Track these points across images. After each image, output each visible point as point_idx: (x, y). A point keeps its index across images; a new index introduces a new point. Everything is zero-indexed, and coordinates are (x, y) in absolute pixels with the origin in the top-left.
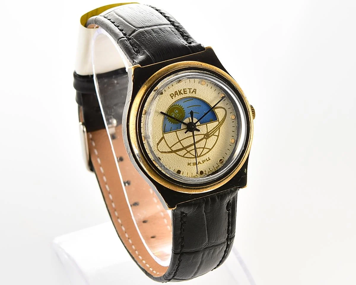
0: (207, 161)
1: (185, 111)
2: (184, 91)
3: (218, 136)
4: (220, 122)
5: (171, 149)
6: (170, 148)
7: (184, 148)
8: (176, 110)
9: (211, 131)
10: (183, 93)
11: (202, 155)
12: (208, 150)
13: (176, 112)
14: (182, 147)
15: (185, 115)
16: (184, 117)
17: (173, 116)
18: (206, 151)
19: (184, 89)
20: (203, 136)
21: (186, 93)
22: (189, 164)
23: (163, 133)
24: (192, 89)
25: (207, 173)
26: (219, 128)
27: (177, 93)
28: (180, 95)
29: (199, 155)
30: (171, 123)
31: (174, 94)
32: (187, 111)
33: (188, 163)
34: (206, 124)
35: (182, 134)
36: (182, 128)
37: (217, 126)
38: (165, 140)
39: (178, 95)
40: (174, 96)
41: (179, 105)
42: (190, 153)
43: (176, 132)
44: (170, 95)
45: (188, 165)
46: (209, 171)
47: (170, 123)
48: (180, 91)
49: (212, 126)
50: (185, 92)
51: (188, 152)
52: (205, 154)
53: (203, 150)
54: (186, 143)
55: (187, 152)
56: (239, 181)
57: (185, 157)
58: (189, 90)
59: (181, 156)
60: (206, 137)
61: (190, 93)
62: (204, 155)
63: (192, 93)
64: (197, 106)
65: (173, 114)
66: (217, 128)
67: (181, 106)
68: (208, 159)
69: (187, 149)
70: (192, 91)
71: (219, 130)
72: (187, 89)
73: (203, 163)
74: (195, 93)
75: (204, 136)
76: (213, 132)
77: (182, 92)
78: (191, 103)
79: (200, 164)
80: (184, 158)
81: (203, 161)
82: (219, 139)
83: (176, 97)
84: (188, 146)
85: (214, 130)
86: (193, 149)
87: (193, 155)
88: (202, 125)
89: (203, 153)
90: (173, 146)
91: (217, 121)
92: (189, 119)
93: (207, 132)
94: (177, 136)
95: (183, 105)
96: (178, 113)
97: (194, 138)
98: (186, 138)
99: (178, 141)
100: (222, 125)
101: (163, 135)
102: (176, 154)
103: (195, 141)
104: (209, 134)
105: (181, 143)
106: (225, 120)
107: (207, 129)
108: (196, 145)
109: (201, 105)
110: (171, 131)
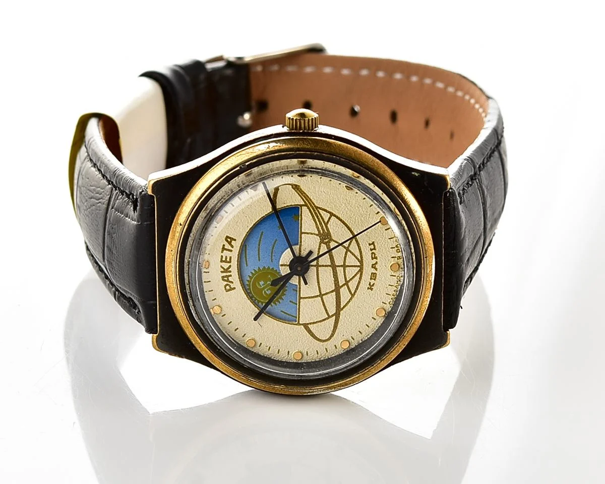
0: (374, 249)
1: (264, 267)
2: (226, 261)
3: (332, 214)
4: (304, 203)
5: (333, 316)
6: (329, 317)
7: (337, 289)
9: (318, 228)
11: (361, 257)
14: (334, 293)
15: (273, 268)
16: (276, 270)
17: (269, 292)
18: (354, 248)
19: (222, 261)
20: (323, 246)
21: (231, 258)
22: (371, 287)
23: (296, 324)
24: (224, 245)
26: (317, 208)
27: (225, 277)
28: (230, 272)
29: (358, 264)
30: (283, 300)
31: (226, 283)
32: (265, 263)
33: (368, 288)
34: (302, 233)
36: (297, 284)
37: (310, 211)
38: (310, 323)
39: (231, 276)
40: (230, 284)
41: (251, 275)
42: (351, 279)
43: (300, 298)
44: (227, 291)
45: (372, 289)
46: (396, 249)
47: (281, 301)
48: (223, 270)
49: (307, 222)
50: (228, 260)
51: (347, 283)
52: (360, 249)
53: (351, 252)
54: (328, 283)
55: (346, 286)
56: (432, 192)
57: (355, 292)
58: (225, 251)
59: (351, 299)
60: (327, 240)
61: (231, 251)
62: (361, 252)
63: (232, 247)
64: (260, 240)
66: (316, 213)
67: (253, 272)
68: (372, 247)
70: (227, 246)
71: (320, 208)
72: (222, 254)
73: (376, 258)
74: (235, 240)
75: (324, 243)
76: (321, 224)
77: (226, 266)
78: (251, 252)
79: (376, 265)
80: (356, 294)
81: (372, 257)
82: (337, 214)
83: (232, 281)
84: (335, 281)
85: (317, 220)
86: (344, 272)
87: (356, 275)
88: (301, 242)
89: (357, 254)
90: (326, 310)
91: (301, 209)
92: (282, 265)
93: (317, 235)
94: (309, 298)
95: (253, 268)
96: (266, 282)
97: (323, 266)
98: (318, 282)
99: (320, 298)
100: (313, 200)
101: (301, 324)
102: (344, 310)
103: (330, 266)
104: (323, 233)
105: (326, 294)
106: (304, 192)
107: (312, 234)
108: (337, 265)
109: (261, 231)
110: (297, 304)
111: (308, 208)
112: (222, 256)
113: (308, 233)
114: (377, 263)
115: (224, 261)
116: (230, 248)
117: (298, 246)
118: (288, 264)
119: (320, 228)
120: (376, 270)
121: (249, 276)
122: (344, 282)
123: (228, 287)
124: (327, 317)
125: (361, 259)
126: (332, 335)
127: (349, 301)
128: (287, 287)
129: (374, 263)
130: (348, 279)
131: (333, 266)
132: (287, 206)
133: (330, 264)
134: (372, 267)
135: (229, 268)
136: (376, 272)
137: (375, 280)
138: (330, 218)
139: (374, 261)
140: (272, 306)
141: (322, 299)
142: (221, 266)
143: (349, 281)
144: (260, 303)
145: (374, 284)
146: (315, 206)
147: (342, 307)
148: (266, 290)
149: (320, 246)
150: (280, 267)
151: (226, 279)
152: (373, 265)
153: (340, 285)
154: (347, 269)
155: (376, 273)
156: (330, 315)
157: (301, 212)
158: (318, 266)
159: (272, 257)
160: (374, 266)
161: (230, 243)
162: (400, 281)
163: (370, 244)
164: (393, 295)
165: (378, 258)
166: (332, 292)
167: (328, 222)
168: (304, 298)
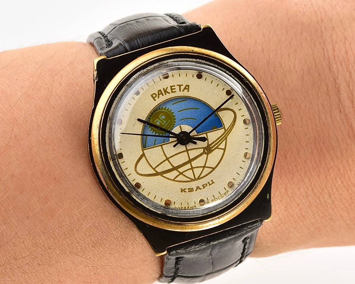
0: (210, 185)
1: (175, 116)
2: (172, 89)
3: (224, 150)
4: (226, 129)
5: (156, 171)
6: (154, 169)
7: (175, 168)
8: (162, 116)
9: (213, 143)
10: (170, 92)
11: (202, 178)
13: (162, 118)
15: (176, 122)
16: (175, 125)
17: (158, 124)
18: (207, 171)
19: (171, 87)
20: (202, 150)
21: (175, 92)
22: (183, 190)
23: (142, 149)
24: (182, 85)
25: (210, 201)
28: (166, 94)
29: (196, 177)
31: (157, 93)
32: (178, 115)
33: (182, 189)
34: (206, 134)
35: (170, 149)
36: (170, 142)
37: (223, 134)
38: (146, 158)
39: (163, 95)
40: (157, 97)
42: (184, 175)
43: (161, 146)
44: (152, 96)
45: (182, 191)
46: (214, 199)
48: (165, 89)
49: (214, 135)
50: (173, 91)
51: (181, 173)
52: (207, 175)
53: (203, 170)
54: (177, 161)
57: (177, 181)
58: (178, 87)
60: (206, 151)
61: (180, 91)
62: (204, 176)
63: (183, 91)
64: (192, 109)
65: (158, 121)
67: (170, 110)
68: (211, 183)
69: (178, 170)
72: (176, 86)
73: (204, 188)
74: (188, 91)
75: (204, 150)
76: (216, 144)
77: (169, 90)
78: (183, 105)
79: (199, 189)
80: (175, 182)
81: (204, 185)
82: (226, 153)
83: (160, 97)
84: (180, 165)
85: (218, 141)
86: (188, 170)
87: (188, 178)
88: (200, 135)
89: (203, 174)
90: (158, 165)
91: (222, 129)
92: (180, 127)
93: (208, 144)
94: (164, 152)
95: (172, 108)
96: (164, 120)
97: (188, 154)
98: (176, 154)
99: (165, 159)
101: (143, 151)
102: (162, 177)
103: (189, 159)
104: (211, 147)
105: (169, 162)
108: (192, 163)
110: (155, 145)
111: (224, 133)
112: (174, 86)
114: (201, 189)
116: (182, 89)
117: (196, 134)
119: (213, 145)
120: (196, 191)
121: (166, 107)
123: (154, 96)
124: (154, 167)
125: (200, 178)
126: (142, 175)
127: (169, 179)
129: (200, 187)
130: (184, 173)
131: (190, 161)
132: (221, 119)
133: (191, 158)
134: (197, 187)
135: (168, 92)
136: (194, 191)
137: (189, 191)
138: (222, 149)
139: (201, 187)
142: (168, 87)
144: (149, 120)
145: (185, 192)
146: (227, 137)
147: (164, 175)
148: (159, 121)
149: (201, 148)
150: (179, 126)
151: (160, 93)
152: (199, 187)
154: (191, 171)
156: (156, 169)
157: (220, 129)
158: (187, 151)
159: (183, 119)
160: (198, 188)
161: (185, 88)
163: (212, 181)
164: (181, 207)
166: (172, 166)
167: (219, 148)
168: (162, 148)
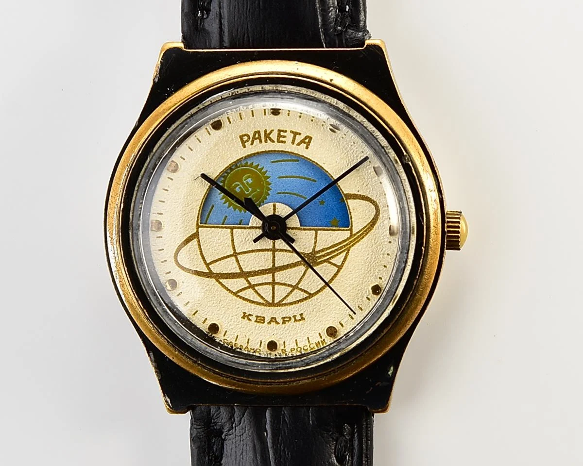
0: (296, 320)
1: (270, 184)
2: (279, 136)
3: (340, 268)
4: (354, 233)
5: (209, 269)
6: (208, 265)
7: (243, 274)
8: (248, 177)
9: (322, 250)
11: (285, 305)
12: (306, 295)
13: (247, 182)
14: (239, 271)
15: (269, 195)
16: (266, 199)
17: (237, 190)
18: (298, 295)
19: (280, 131)
21: (284, 142)
22: (246, 316)
23: (197, 224)
24: (300, 134)
25: (288, 350)
27: (259, 135)
28: (266, 141)
29: (276, 301)
30: (229, 207)
31: (251, 136)
32: (276, 185)
33: (245, 313)
34: (316, 231)
35: (245, 238)
36: (250, 225)
37: (345, 241)
38: (199, 241)
39: (261, 142)
40: (250, 142)
41: (259, 167)
42: (256, 292)
43: (232, 229)
44: (241, 137)
45: (243, 317)
46: (296, 347)
48: (268, 132)
49: (330, 238)
50: (281, 139)
51: (251, 286)
52: (295, 303)
53: (291, 292)
54: (250, 263)
57: (241, 297)
58: (292, 135)
61: (293, 143)
62: (291, 304)
63: (299, 144)
64: (305, 178)
65: (238, 185)
67: (264, 170)
68: (298, 317)
70: (299, 139)
71: (347, 253)
72: (289, 132)
73: (284, 322)
74: (307, 148)
76: (328, 254)
77: (274, 136)
78: (289, 168)
79: (274, 323)
80: (238, 299)
81: (285, 318)
82: (340, 274)
83: (254, 144)
84: (254, 272)
85: (333, 249)
86: (266, 284)
87: (262, 297)
88: (305, 230)
89: (290, 299)
90: (216, 261)
91: (347, 230)
92: (274, 206)
93: (314, 249)
94: (233, 240)
95: (269, 169)
96: (250, 185)
97: (274, 257)
98: (253, 251)
99: (232, 253)
100: (358, 244)
101: (198, 229)
102: (217, 283)
103: (274, 265)
104: (317, 257)
105: (237, 261)
106: (368, 233)
107: (315, 243)
108: (275, 274)
109: (317, 180)
110: (223, 224)
111: (348, 239)
112: (286, 131)
113: (316, 238)
114: (278, 323)
115: (279, 134)
116: (296, 142)
117: (299, 226)
118: (277, 214)
119: (323, 253)
120: (268, 323)
121: (258, 165)
122: (252, 283)
123: (246, 138)
124: (208, 262)
125: (283, 304)
126: (183, 268)
127: (228, 290)
128: (245, 212)
129: (277, 320)
130: (256, 288)
131: (273, 270)
132: (350, 213)
133: (276, 266)
134: (272, 318)
135: (271, 140)
136: (266, 323)
137: (256, 321)
138: (335, 265)
139: (280, 320)
140: (220, 194)
141: (231, 256)
142: (273, 130)
143: (254, 289)
144: (223, 179)
145: (250, 320)
146: (350, 247)
147: (221, 280)
148: (241, 186)
150: (272, 203)
151: (257, 136)
152: (275, 318)
153: (249, 279)
154: (270, 287)
155: (264, 322)
156: (210, 266)
157: (343, 230)
158: (274, 250)
159: (283, 193)
160: (273, 320)
161: (303, 141)
162: (255, 352)
163: (301, 315)
164: (235, 344)
165: (283, 325)
166: (240, 268)
167: (330, 263)
168: (232, 234)
